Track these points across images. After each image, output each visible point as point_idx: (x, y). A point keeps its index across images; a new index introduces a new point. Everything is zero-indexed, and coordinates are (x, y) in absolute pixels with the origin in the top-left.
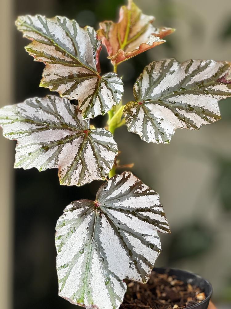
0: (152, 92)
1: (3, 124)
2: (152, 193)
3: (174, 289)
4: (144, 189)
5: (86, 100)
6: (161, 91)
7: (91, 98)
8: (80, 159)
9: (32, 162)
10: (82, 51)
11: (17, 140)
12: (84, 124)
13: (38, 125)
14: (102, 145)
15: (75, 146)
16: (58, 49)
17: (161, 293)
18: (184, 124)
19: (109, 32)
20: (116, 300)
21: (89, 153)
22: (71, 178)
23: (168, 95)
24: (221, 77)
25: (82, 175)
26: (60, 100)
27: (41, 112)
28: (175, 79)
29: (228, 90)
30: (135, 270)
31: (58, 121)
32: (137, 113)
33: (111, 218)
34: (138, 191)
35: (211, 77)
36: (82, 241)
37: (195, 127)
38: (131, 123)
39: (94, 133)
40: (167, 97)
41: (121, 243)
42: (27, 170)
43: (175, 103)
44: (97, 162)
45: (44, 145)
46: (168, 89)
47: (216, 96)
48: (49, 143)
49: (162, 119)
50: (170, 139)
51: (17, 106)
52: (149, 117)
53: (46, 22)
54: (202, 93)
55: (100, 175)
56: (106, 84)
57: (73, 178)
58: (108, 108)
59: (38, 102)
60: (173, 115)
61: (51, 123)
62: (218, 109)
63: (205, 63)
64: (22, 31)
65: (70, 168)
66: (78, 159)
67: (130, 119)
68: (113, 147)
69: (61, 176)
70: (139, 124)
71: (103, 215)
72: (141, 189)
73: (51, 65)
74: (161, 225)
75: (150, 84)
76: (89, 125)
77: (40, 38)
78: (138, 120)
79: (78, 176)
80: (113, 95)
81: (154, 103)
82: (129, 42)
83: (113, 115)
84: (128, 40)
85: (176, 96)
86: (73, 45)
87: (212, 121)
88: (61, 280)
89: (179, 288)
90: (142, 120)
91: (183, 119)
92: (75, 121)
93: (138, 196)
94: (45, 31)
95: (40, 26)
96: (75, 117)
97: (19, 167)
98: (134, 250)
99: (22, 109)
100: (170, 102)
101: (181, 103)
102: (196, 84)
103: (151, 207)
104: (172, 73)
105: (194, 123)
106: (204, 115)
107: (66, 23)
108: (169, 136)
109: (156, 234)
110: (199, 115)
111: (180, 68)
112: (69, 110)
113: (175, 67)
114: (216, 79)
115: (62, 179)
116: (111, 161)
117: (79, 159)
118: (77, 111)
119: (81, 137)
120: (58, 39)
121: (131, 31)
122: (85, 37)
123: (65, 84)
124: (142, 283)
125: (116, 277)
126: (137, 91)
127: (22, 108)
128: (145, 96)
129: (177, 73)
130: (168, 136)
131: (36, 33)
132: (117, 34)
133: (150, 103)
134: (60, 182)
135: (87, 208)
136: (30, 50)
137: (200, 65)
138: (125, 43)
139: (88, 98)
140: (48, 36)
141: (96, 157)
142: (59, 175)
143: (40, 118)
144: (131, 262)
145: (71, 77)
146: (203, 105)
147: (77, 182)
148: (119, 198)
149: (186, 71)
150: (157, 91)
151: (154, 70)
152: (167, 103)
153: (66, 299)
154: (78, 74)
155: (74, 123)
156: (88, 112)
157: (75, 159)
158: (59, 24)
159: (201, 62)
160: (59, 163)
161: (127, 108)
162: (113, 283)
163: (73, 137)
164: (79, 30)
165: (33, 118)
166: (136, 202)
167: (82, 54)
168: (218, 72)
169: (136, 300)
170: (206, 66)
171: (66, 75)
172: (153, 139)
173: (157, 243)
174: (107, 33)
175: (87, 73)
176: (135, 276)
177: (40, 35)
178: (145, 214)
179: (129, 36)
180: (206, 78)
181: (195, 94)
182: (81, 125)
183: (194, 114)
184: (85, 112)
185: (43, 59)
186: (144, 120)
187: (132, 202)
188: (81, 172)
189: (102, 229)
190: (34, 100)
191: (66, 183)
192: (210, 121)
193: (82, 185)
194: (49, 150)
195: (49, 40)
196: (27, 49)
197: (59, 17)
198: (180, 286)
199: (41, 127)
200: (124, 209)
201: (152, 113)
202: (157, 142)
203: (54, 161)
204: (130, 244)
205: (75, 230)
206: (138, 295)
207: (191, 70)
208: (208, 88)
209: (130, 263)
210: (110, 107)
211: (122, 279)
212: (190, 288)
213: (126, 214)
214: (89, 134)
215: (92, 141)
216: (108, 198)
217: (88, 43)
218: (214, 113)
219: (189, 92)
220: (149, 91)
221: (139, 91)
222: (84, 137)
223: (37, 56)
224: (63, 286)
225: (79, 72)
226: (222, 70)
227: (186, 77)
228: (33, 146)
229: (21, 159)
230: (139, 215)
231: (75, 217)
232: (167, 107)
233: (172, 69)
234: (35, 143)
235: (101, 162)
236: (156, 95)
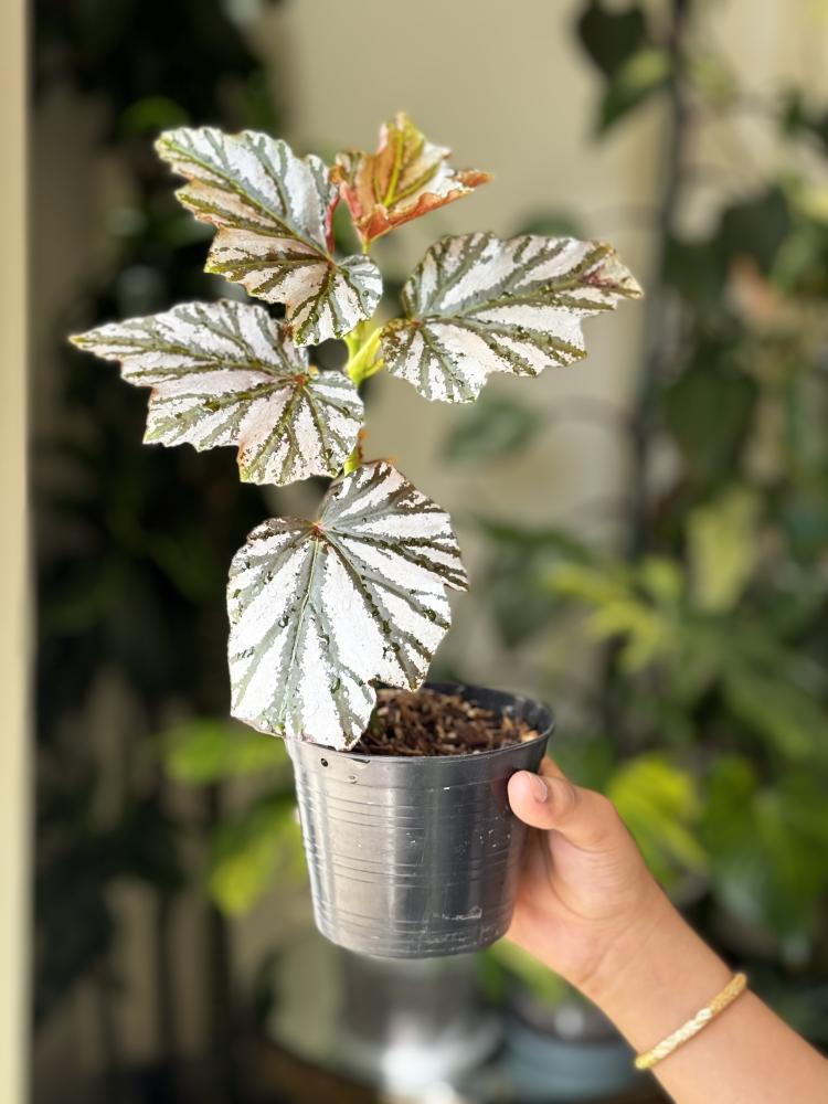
0: (442, 299)
1: (124, 354)
2: (435, 510)
3: (473, 724)
4: (418, 501)
5: (303, 305)
6: (462, 299)
7: (312, 304)
8: (286, 430)
9: (182, 432)
10: (298, 206)
11: (154, 386)
12: (296, 363)
13: (198, 359)
14: (332, 405)
15: (275, 406)
16: (245, 201)
17: (447, 731)
18: (508, 364)
19: (355, 173)
20: (353, 724)
21: (304, 421)
22: (265, 470)
23: (476, 307)
24: (589, 272)
25: (287, 464)
26: (247, 311)
27: (206, 332)
28: (492, 273)
29: (603, 298)
30: (396, 663)
31: (242, 354)
32: (410, 341)
33: (348, 557)
34: (406, 505)
35: (569, 273)
36: (285, 602)
37: (532, 372)
38: (395, 360)
39: (317, 382)
40: (474, 312)
41: (367, 607)
42: (170, 448)
43: (490, 322)
44: (321, 440)
45: (211, 400)
46: (476, 295)
47: (576, 311)
48: (220, 395)
49: (462, 355)
50: (476, 394)
51: (154, 319)
52: (432, 351)
53: (223, 142)
54: (550, 303)
55: (326, 467)
56: (346, 278)
57: (269, 468)
58: (348, 325)
59: (200, 312)
60: (485, 347)
61: (226, 356)
62: (581, 335)
63: (556, 242)
64: (170, 160)
65: (264, 449)
66: (281, 431)
67: (395, 353)
68: (356, 410)
69: (244, 463)
70: (413, 363)
71: (330, 549)
72: (412, 500)
73: (230, 230)
74: (451, 574)
75: (438, 283)
76: (307, 364)
77: (208, 176)
78: (411, 355)
79: (280, 466)
80: (359, 299)
81: (447, 322)
82: (397, 198)
83: (358, 348)
84: (395, 195)
85: (493, 310)
86: (279, 193)
87: (567, 360)
88: (237, 685)
89: (484, 724)
90: (418, 355)
91: (508, 355)
92: (279, 355)
93: (406, 514)
94: (218, 161)
95: (210, 152)
96: (278, 348)
97: (155, 442)
98: (394, 621)
99: (165, 326)
100: (479, 321)
101: (502, 322)
102: (536, 285)
103: (433, 538)
104: (485, 261)
105: (529, 363)
106: (551, 349)
107: (265, 145)
108: (475, 388)
109: (441, 591)
110: (540, 348)
111: (503, 251)
112: (267, 333)
113: (493, 248)
114: (578, 276)
115: (245, 470)
116: (350, 439)
117: (284, 431)
118: (284, 334)
119: (288, 387)
120: (246, 179)
121: (402, 176)
122: (305, 177)
123: (260, 270)
124: (409, 689)
125: (353, 676)
126: (410, 298)
127: (167, 323)
128: (427, 309)
129: (498, 261)
130: (472, 389)
131: (200, 165)
132: (373, 181)
133: (437, 322)
134: (242, 475)
135: (297, 533)
136: (187, 198)
137: (546, 246)
138: (389, 200)
139: (306, 302)
140: (224, 172)
141: (319, 430)
142: (239, 461)
143: (204, 346)
144: (387, 645)
145: (272, 259)
146: (550, 328)
147: (278, 478)
148: (365, 516)
149: (516, 258)
150: (453, 297)
151: (448, 254)
152: (471, 323)
153: (248, 723)
154: (286, 251)
155: (275, 360)
156: (306, 332)
157: (275, 431)
158: (248, 147)
159: (548, 241)
160: (240, 436)
161: (388, 330)
162: (346, 690)
163: (273, 387)
164: (292, 162)
165: (189, 346)
166: (401, 526)
167: (296, 214)
168: (583, 262)
169: (392, 740)
170: (558, 250)
171: (262, 252)
172: (442, 393)
173: (443, 609)
174: (352, 175)
175: (307, 252)
176: (394, 675)
177: (208, 169)
178: (419, 551)
179: (397, 187)
180: (556, 274)
181: (534, 305)
182: (291, 364)
183: (529, 345)
184: (300, 332)
185: (215, 219)
186: (423, 355)
187: (395, 526)
188: (287, 457)
189: (327, 577)
190: (190, 308)
191: (254, 479)
192: (564, 362)
193: (287, 483)
194: (220, 410)
195: (228, 181)
196: (180, 195)
197: (251, 133)
198: (486, 719)
199: (204, 363)
200: (377, 539)
201: (440, 341)
202: (449, 401)
203: (229, 432)
204: (386, 609)
205: (270, 579)
206: (398, 732)
207: (527, 255)
208: (560, 294)
209: (385, 649)
210: (353, 324)
211: (365, 681)
212: (507, 723)
213: (380, 550)
214: (306, 384)
215: (313, 397)
216: (343, 515)
217: (311, 190)
218: (573, 344)
219: (521, 302)
220: (436, 297)
221: (416, 297)
222: (296, 390)
223: (201, 211)
224: (241, 697)
225: (289, 249)
226: (591, 258)
227: (516, 271)
228: (185, 400)
229: (160, 425)
230: (406, 552)
231: (272, 552)
232: (473, 331)
233: (485, 254)
234: (190, 395)
235: (331, 440)
236: (451, 306)
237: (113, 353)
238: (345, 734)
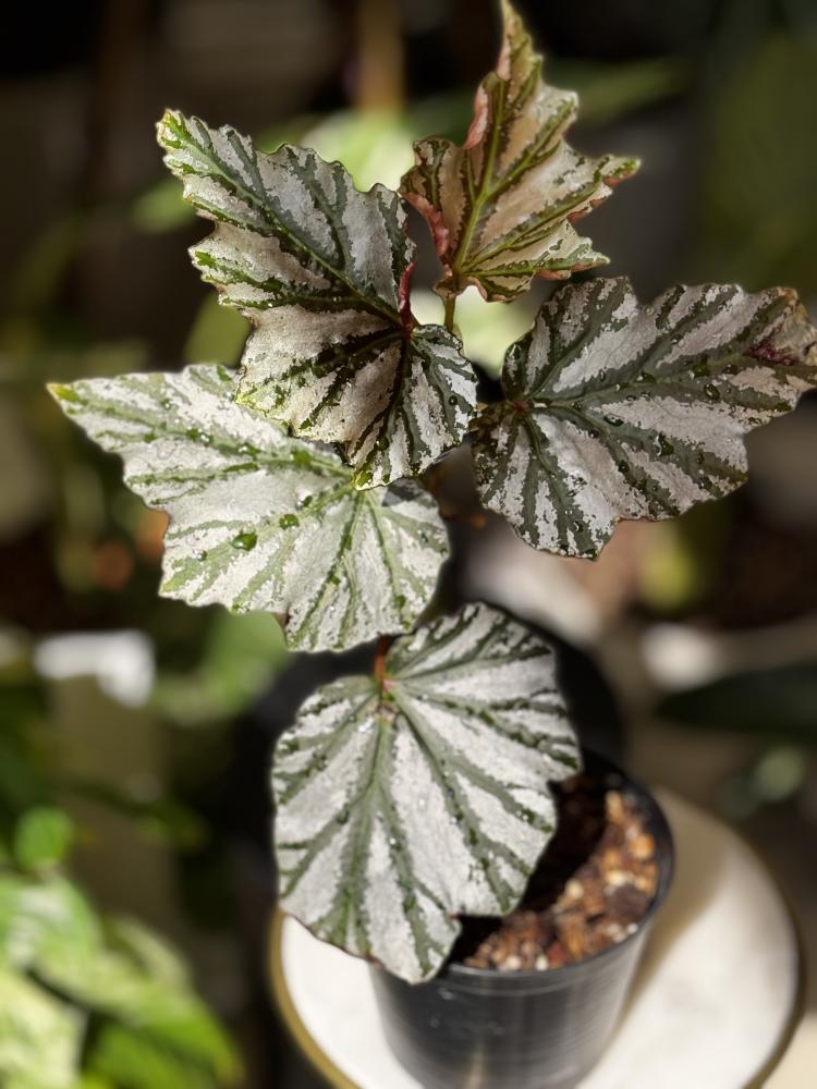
0: (557, 378)
1: (125, 439)
4: (513, 642)
5: (369, 430)
6: (583, 380)
7: (381, 424)
8: (345, 572)
9: (209, 584)
10: (359, 256)
13: (225, 450)
14: (405, 526)
15: (329, 534)
16: (287, 247)
18: (642, 500)
21: (369, 554)
22: (317, 632)
23: (602, 395)
24: (760, 338)
25: (347, 621)
27: (233, 410)
28: (627, 343)
29: (778, 388)
30: (485, 886)
31: (283, 443)
32: (510, 445)
35: (733, 342)
36: (345, 793)
37: (674, 511)
38: (491, 481)
40: (599, 401)
41: (447, 808)
43: (620, 422)
44: (390, 581)
45: (245, 529)
46: (604, 375)
47: (739, 412)
48: (256, 521)
49: (581, 481)
50: (599, 545)
51: (163, 380)
52: (541, 466)
53: (255, 156)
54: (703, 396)
55: (397, 619)
56: (426, 368)
57: (323, 631)
58: (429, 453)
59: (225, 379)
60: (614, 467)
61: (262, 447)
62: (743, 450)
63: (717, 292)
65: (317, 604)
66: (338, 574)
67: (490, 470)
68: (436, 537)
70: (514, 486)
71: (402, 723)
73: (270, 313)
75: (551, 355)
78: (512, 472)
79: (339, 626)
80: (444, 408)
81: (562, 415)
85: (626, 402)
86: (334, 235)
87: (722, 489)
90: (521, 476)
91: (643, 484)
93: (498, 665)
94: (249, 181)
97: (174, 595)
98: (483, 827)
99: (177, 394)
100: (606, 419)
101: (636, 425)
102: (687, 363)
103: (532, 696)
104: (617, 327)
105: (671, 497)
106: (701, 472)
107: (314, 167)
108: (597, 536)
110: (687, 472)
113: (629, 308)
114: (745, 346)
115: (293, 637)
116: (428, 581)
117: (342, 573)
119: (347, 497)
120: (288, 213)
122: (371, 214)
123: (310, 385)
124: (501, 914)
125: (431, 896)
126: (513, 376)
127: (180, 389)
128: (535, 388)
129: (633, 328)
130: (594, 538)
131: (224, 183)
133: (547, 412)
134: (290, 645)
136: (207, 260)
137: (704, 299)
139: (373, 423)
140: (257, 197)
141: (388, 567)
143: (231, 429)
144: (473, 862)
145: (326, 359)
146: (702, 439)
147: (336, 642)
149: (660, 322)
150: (571, 376)
151: (567, 314)
152: (594, 422)
154: (345, 342)
156: (373, 466)
157: (331, 575)
159: (705, 290)
160: (285, 592)
162: (423, 911)
163: (326, 501)
165: (212, 430)
166: (492, 684)
167: (358, 265)
168: (753, 322)
170: (722, 300)
171: (313, 353)
172: (552, 539)
173: (544, 807)
174: (435, 168)
176: (482, 900)
177: (235, 192)
178: (514, 717)
180: (714, 345)
181: (680, 399)
183: (672, 466)
186: (528, 474)
188: (347, 612)
189: (397, 764)
190: (210, 371)
191: (304, 647)
192: (718, 492)
193: (347, 648)
194: (258, 547)
195: (263, 213)
196: (198, 254)
197: (294, 148)
200: (460, 704)
201: (551, 450)
202: (562, 553)
203: (270, 583)
204: (473, 811)
207: (675, 317)
208: (719, 380)
209: (471, 866)
210: (435, 450)
213: (466, 722)
215: (378, 512)
216: (417, 668)
217: (378, 234)
218: (731, 464)
219: (664, 391)
220: (547, 374)
221: (520, 373)
223: (227, 282)
224: (291, 887)
225: (349, 337)
226: (763, 316)
227: (659, 341)
228: (211, 531)
229: (179, 569)
230: (499, 722)
231: (328, 730)
232: (596, 435)
233: (618, 314)
234: (216, 524)
235: (403, 581)
236: (568, 390)
237: (110, 433)
238: (422, 965)
